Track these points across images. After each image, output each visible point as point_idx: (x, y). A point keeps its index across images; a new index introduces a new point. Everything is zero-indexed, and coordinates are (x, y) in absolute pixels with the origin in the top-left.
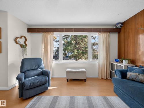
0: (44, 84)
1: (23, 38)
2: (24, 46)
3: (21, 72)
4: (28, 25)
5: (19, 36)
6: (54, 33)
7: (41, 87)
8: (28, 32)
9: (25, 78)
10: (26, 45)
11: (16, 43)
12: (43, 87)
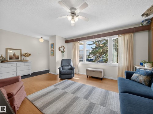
0: (71, 74)
1: (63, 47)
2: (63, 52)
3: (61, 66)
4: (66, 39)
5: (61, 47)
6: (80, 41)
7: (69, 75)
8: (66, 43)
9: (62, 69)
10: (64, 51)
11: (60, 50)
12: (70, 75)
